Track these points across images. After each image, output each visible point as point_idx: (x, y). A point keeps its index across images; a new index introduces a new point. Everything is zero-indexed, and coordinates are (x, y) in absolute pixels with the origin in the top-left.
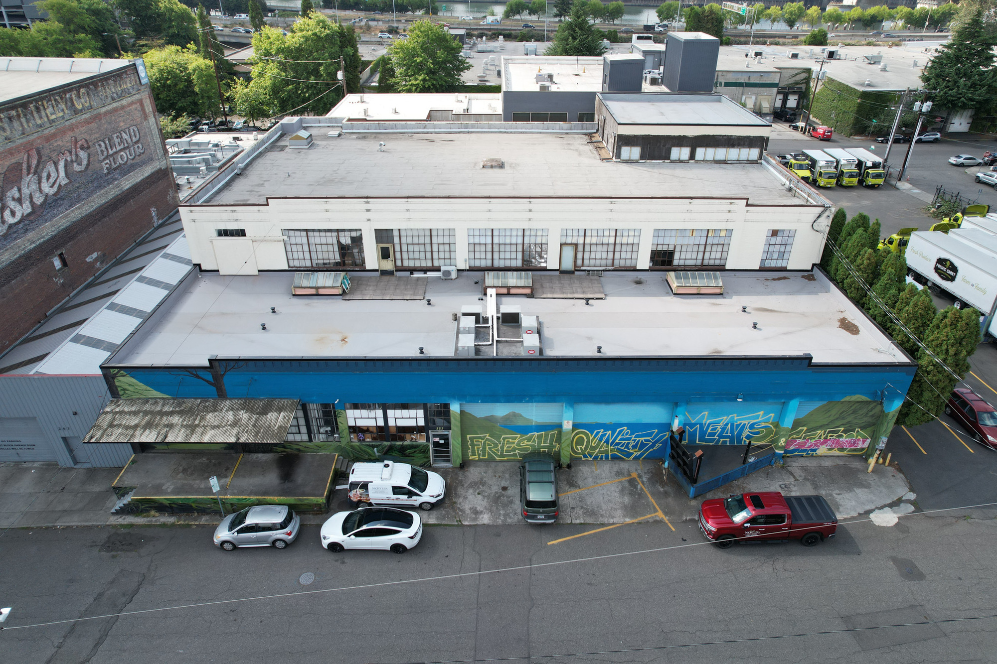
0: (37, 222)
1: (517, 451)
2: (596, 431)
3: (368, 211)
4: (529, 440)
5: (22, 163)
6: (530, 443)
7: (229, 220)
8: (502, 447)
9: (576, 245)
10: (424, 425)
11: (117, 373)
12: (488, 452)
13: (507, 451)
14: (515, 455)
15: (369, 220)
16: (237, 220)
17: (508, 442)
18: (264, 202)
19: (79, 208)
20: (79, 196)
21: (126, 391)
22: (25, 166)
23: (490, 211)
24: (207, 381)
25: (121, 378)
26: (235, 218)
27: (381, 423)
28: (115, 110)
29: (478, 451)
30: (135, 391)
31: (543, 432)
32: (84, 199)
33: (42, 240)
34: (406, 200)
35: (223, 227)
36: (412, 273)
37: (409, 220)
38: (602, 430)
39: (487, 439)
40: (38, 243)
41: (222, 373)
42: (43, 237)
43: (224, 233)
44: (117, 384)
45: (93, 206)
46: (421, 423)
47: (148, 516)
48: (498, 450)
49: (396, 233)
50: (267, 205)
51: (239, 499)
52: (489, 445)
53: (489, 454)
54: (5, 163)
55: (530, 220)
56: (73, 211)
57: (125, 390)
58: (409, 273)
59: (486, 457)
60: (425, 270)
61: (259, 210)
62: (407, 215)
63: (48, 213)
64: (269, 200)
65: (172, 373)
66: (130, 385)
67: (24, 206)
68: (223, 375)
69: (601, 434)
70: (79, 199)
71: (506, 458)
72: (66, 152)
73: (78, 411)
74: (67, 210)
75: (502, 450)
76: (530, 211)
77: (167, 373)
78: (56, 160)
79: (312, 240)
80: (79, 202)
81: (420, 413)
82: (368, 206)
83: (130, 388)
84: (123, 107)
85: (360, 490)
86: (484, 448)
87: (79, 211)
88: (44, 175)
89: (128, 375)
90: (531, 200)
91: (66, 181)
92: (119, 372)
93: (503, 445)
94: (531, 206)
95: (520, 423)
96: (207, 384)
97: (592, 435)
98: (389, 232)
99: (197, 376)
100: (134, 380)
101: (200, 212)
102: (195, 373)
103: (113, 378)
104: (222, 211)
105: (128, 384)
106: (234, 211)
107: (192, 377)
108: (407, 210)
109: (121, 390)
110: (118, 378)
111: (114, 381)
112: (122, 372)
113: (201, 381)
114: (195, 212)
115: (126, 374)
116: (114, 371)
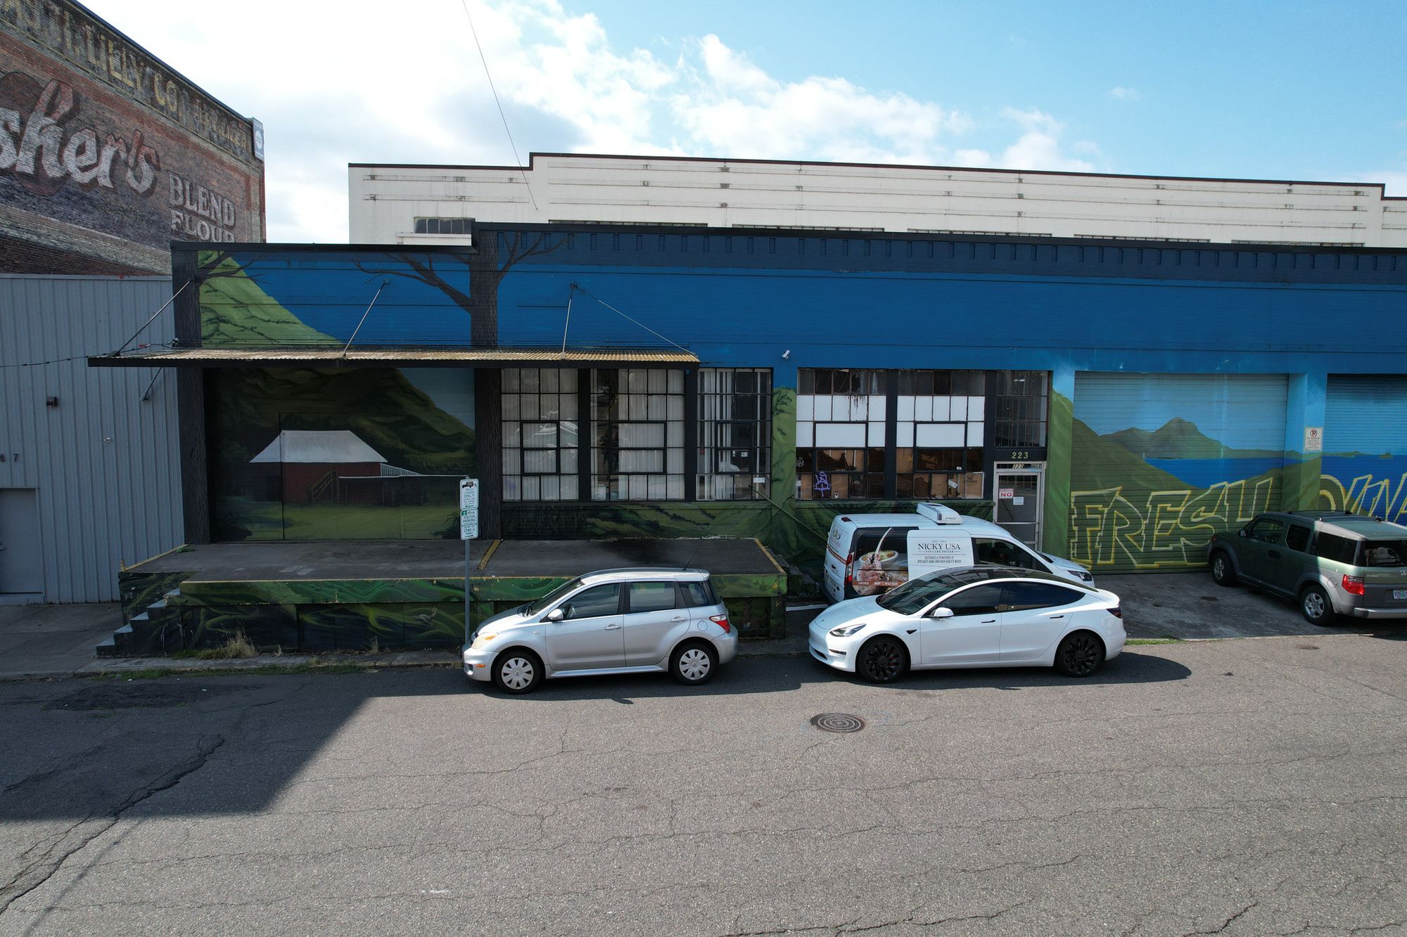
0: (35, 200)
1: (1183, 540)
2: (1355, 480)
3: (725, 186)
4: (1210, 504)
5: (44, 89)
6: (1212, 515)
8: (1150, 529)
10: (982, 446)
11: (212, 266)
12: (1118, 546)
13: (1162, 541)
14: (1176, 554)
15: (724, 206)
16: (462, 199)
17: (1165, 514)
19: (117, 243)
20: (122, 225)
21: (223, 327)
22: (45, 97)
23: (949, 194)
24: (455, 295)
25: (220, 283)
26: (460, 194)
27: (878, 439)
28: (211, 156)
29: (1093, 542)
30: (249, 324)
31: (1243, 482)
32: (128, 236)
33: (35, 238)
34: (798, 167)
35: (429, 211)
37: (800, 208)
38: (1370, 477)
39: (1118, 505)
40: (25, 236)
41: (500, 267)
42: (39, 236)
43: (426, 226)
44: (204, 299)
45: (140, 261)
46: (977, 439)
47: (221, 656)
48: (1138, 539)
50: (530, 168)
52: (1120, 521)
53: (1119, 552)
54: (14, 63)
55: (1020, 214)
56: (104, 239)
57: (220, 319)
59: (1112, 562)
61: (511, 179)
62: (797, 198)
63: (61, 203)
64: (536, 158)
65: (365, 266)
66: (239, 304)
67: (21, 154)
68: (499, 275)
69: (1366, 487)
70: (119, 229)
71: (1156, 565)
72: (120, 140)
73: (66, 397)
74: (94, 228)
75: (1149, 540)
76: (1021, 197)
77: (352, 265)
78: (102, 138)
80: (118, 233)
81: (977, 405)
82: (725, 178)
83: (236, 315)
84: (222, 163)
85: (884, 554)
86: (1108, 531)
87: (116, 249)
88: (75, 141)
89: (242, 273)
90: (1023, 176)
91: (105, 182)
92: (219, 260)
93: (1152, 523)
94: (1024, 189)
95: (1192, 453)
96: (452, 302)
97: (1347, 491)
99: (429, 277)
100: (254, 290)
101: (392, 178)
102: (426, 266)
103: (198, 281)
104: (436, 179)
105: (233, 302)
106: (461, 179)
107: (414, 277)
108: (798, 187)
109: (210, 320)
110: (210, 281)
111: (197, 291)
112: (229, 261)
113: (438, 292)
114: (381, 178)
115: (237, 265)
116: (207, 259)
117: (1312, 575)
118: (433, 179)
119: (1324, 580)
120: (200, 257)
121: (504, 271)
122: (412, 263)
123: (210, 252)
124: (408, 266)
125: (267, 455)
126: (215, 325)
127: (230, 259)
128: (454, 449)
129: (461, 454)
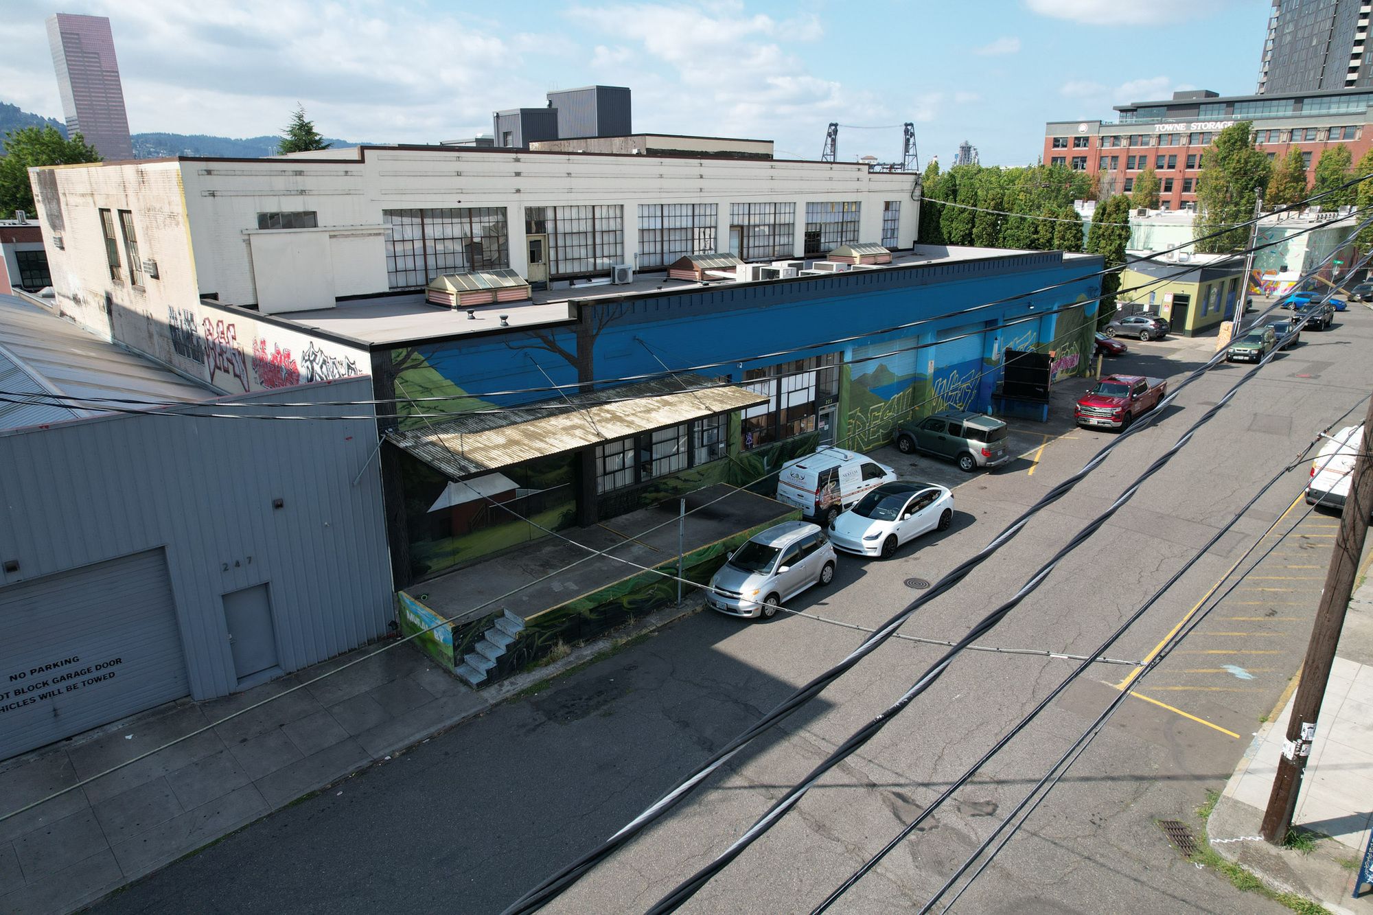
1: (881, 430)
3: (518, 174)
6: (893, 414)
7: (288, 193)
9: (742, 227)
10: (816, 399)
11: (403, 361)
13: (873, 434)
15: (518, 191)
16: (302, 192)
17: (875, 419)
18: (355, 155)
21: (412, 410)
23: (661, 176)
24: (567, 356)
25: (410, 375)
26: (301, 188)
30: (431, 404)
31: (901, 394)
34: (567, 157)
35: (271, 207)
36: (572, 284)
37: (570, 191)
41: (594, 333)
43: (268, 221)
44: (398, 389)
46: (812, 395)
47: (554, 661)
49: (550, 214)
50: (362, 161)
51: (700, 554)
52: (859, 427)
53: (859, 443)
55: (700, 190)
58: (568, 282)
60: (588, 277)
61: (346, 172)
62: (567, 182)
64: (366, 151)
65: (511, 344)
66: (424, 390)
68: (594, 337)
71: (872, 448)
73: (289, 499)
75: (868, 434)
77: (504, 346)
79: (429, 231)
81: (813, 377)
82: (517, 167)
86: (855, 433)
89: (426, 364)
92: (408, 356)
93: (870, 425)
94: (703, 171)
95: (885, 382)
96: (566, 362)
98: (541, 211)
99: (553, 347)
100: (435, 375)
101: (229, 173)
102: (551, 338)
103: (392, 376)
104: (275, 173)
105: (421, 389)
106: (300, 173)
107: (545, 348)
108: (568, 174)
109: (404, 407)
110: (403, 374)
111: (393, 384)
112: (416, 355)
113: (557, 356)
114: (218, 173)
115: (423, 358)
116: (398, 356)
117: (965, 449)
118: (272, 173)
119: (971, 451)
120: (393, 355)
121: (597, 334)
122: (542, 337)
123: (400, 350)
124: (539, 340)
125: (439, 504)
126: (407, 410)
127: (416, 353)
128: (560, 467)
129: (565, 469)
